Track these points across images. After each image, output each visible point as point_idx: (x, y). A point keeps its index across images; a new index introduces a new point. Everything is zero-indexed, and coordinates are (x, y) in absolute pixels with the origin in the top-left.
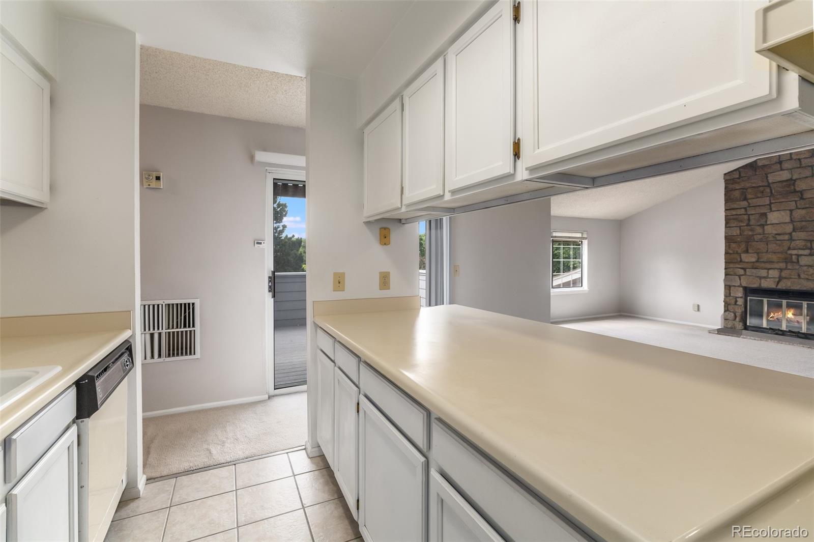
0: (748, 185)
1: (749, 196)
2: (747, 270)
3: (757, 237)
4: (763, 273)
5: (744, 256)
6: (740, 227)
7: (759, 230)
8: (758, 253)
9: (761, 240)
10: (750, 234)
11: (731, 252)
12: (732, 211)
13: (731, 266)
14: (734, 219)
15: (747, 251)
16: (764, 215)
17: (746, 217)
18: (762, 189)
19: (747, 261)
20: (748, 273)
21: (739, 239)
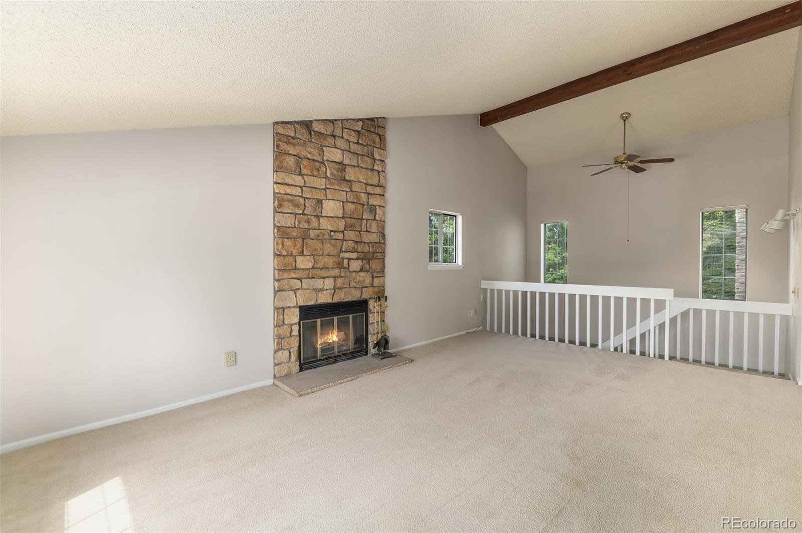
0: (304, 153)
1: (304, 171)
2: (303, 280)
3: (312, 233)
4: (319, 283)
5: (299, 259)
6: (295, 214)
7: (314, 222)
8: (313, 256)
9: (317, 238)
10: (306, 227)
11: (284, 253)
12: (286, 187)
13: (286, 275)
14: (289, 201)
15: (302, 253)
16: (320, 202)
17: (302, 200)
18: (317, 164)
19: (302, 267)
20: (304, 286)
21: (295, 234)
